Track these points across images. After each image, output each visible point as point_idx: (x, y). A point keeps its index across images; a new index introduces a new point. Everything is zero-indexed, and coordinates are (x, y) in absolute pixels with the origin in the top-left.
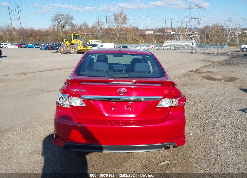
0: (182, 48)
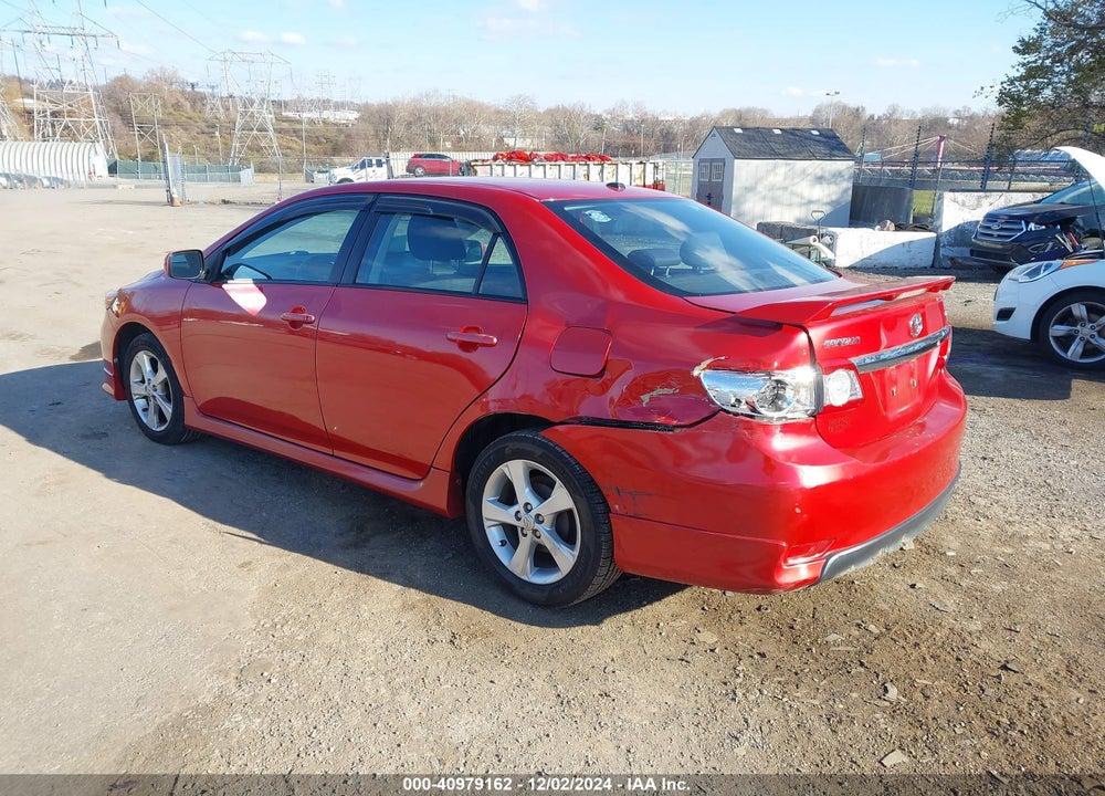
0: (46, 182)
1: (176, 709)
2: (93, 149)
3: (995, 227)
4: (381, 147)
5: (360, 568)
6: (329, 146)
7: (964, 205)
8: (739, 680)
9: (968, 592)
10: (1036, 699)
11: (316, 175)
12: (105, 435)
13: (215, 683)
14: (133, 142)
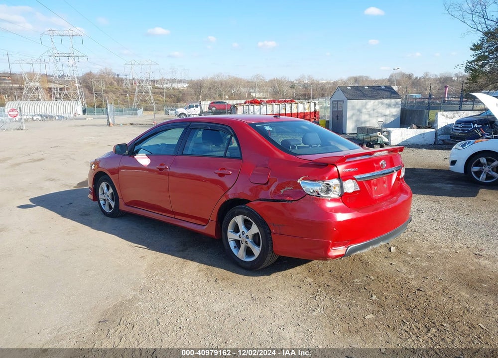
0: (57, 118)
1: (120, 300)
2: (76, 104)
3: (460, 126)
4: (198, 99)
5: (184, 258)
6: (176, 99)
7: (447, 117)
8: (318, 293)
9: (412, 266)
10: (427, 299)
11: (170, 111)
12: (89, 214)
13: (133, 293)
14: (93, 100)
